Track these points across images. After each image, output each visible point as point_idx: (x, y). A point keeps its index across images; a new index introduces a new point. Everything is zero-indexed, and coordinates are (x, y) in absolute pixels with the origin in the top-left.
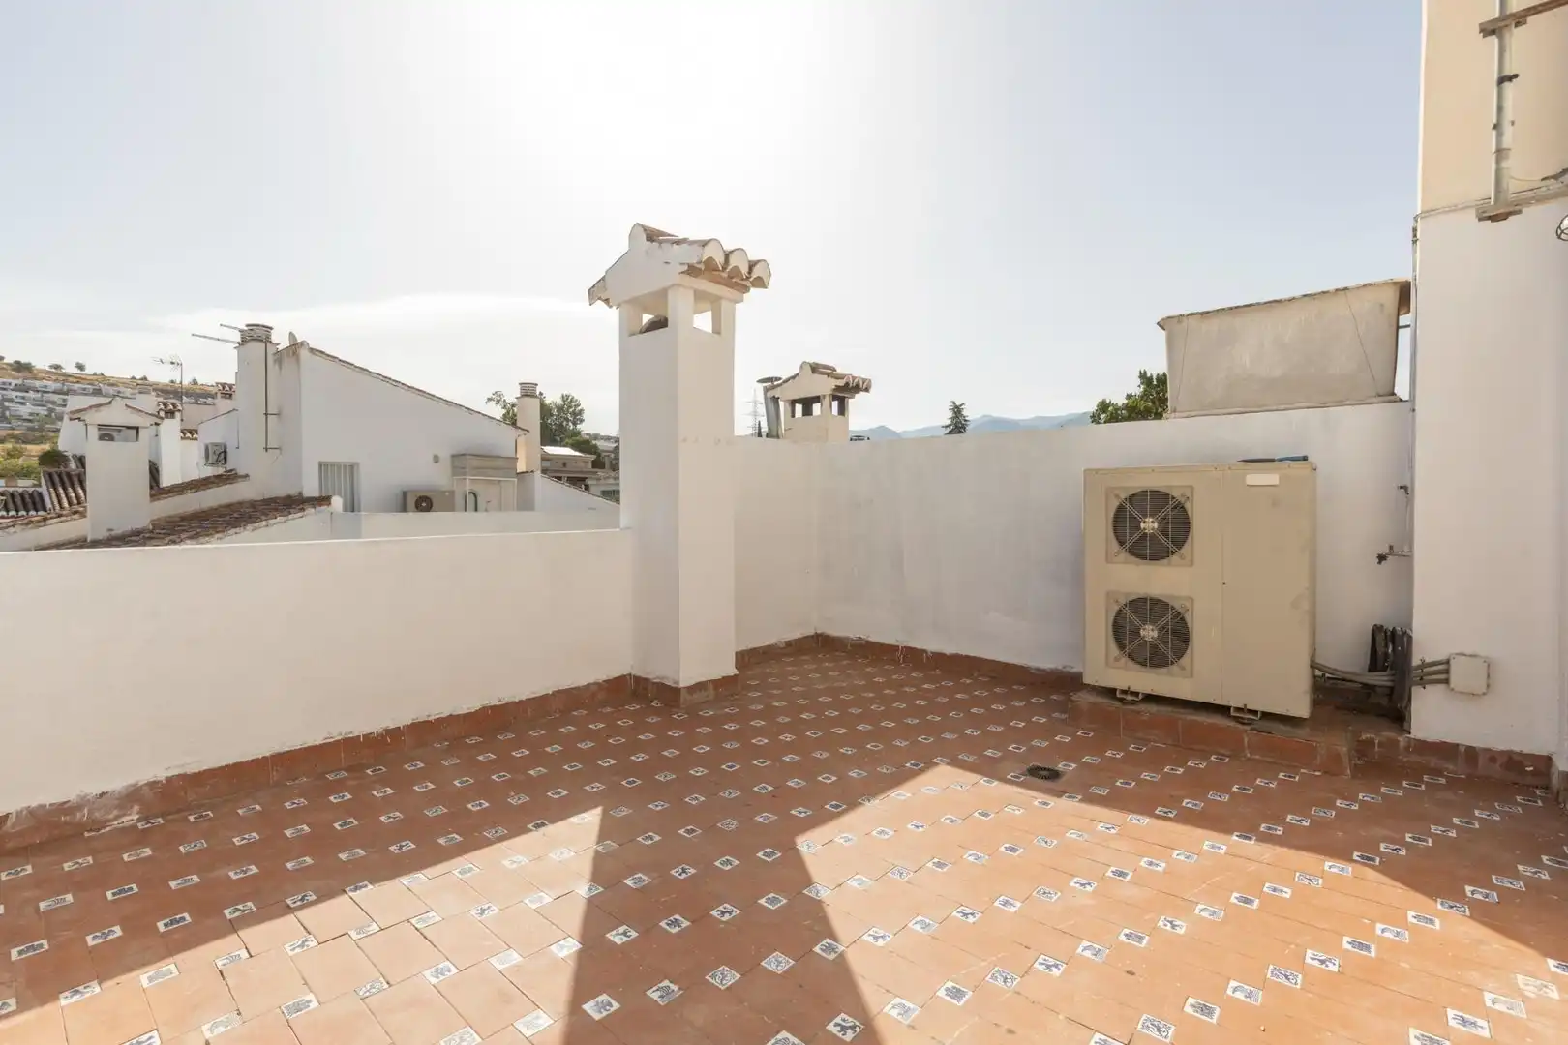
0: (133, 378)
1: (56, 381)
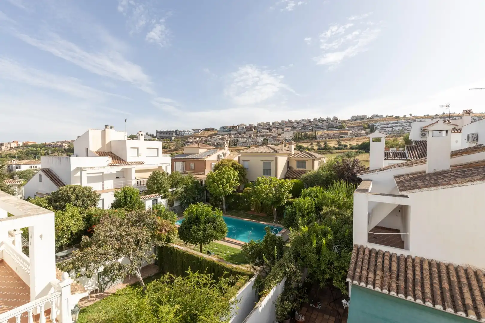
0: (425, 115)
1: (405, 120)
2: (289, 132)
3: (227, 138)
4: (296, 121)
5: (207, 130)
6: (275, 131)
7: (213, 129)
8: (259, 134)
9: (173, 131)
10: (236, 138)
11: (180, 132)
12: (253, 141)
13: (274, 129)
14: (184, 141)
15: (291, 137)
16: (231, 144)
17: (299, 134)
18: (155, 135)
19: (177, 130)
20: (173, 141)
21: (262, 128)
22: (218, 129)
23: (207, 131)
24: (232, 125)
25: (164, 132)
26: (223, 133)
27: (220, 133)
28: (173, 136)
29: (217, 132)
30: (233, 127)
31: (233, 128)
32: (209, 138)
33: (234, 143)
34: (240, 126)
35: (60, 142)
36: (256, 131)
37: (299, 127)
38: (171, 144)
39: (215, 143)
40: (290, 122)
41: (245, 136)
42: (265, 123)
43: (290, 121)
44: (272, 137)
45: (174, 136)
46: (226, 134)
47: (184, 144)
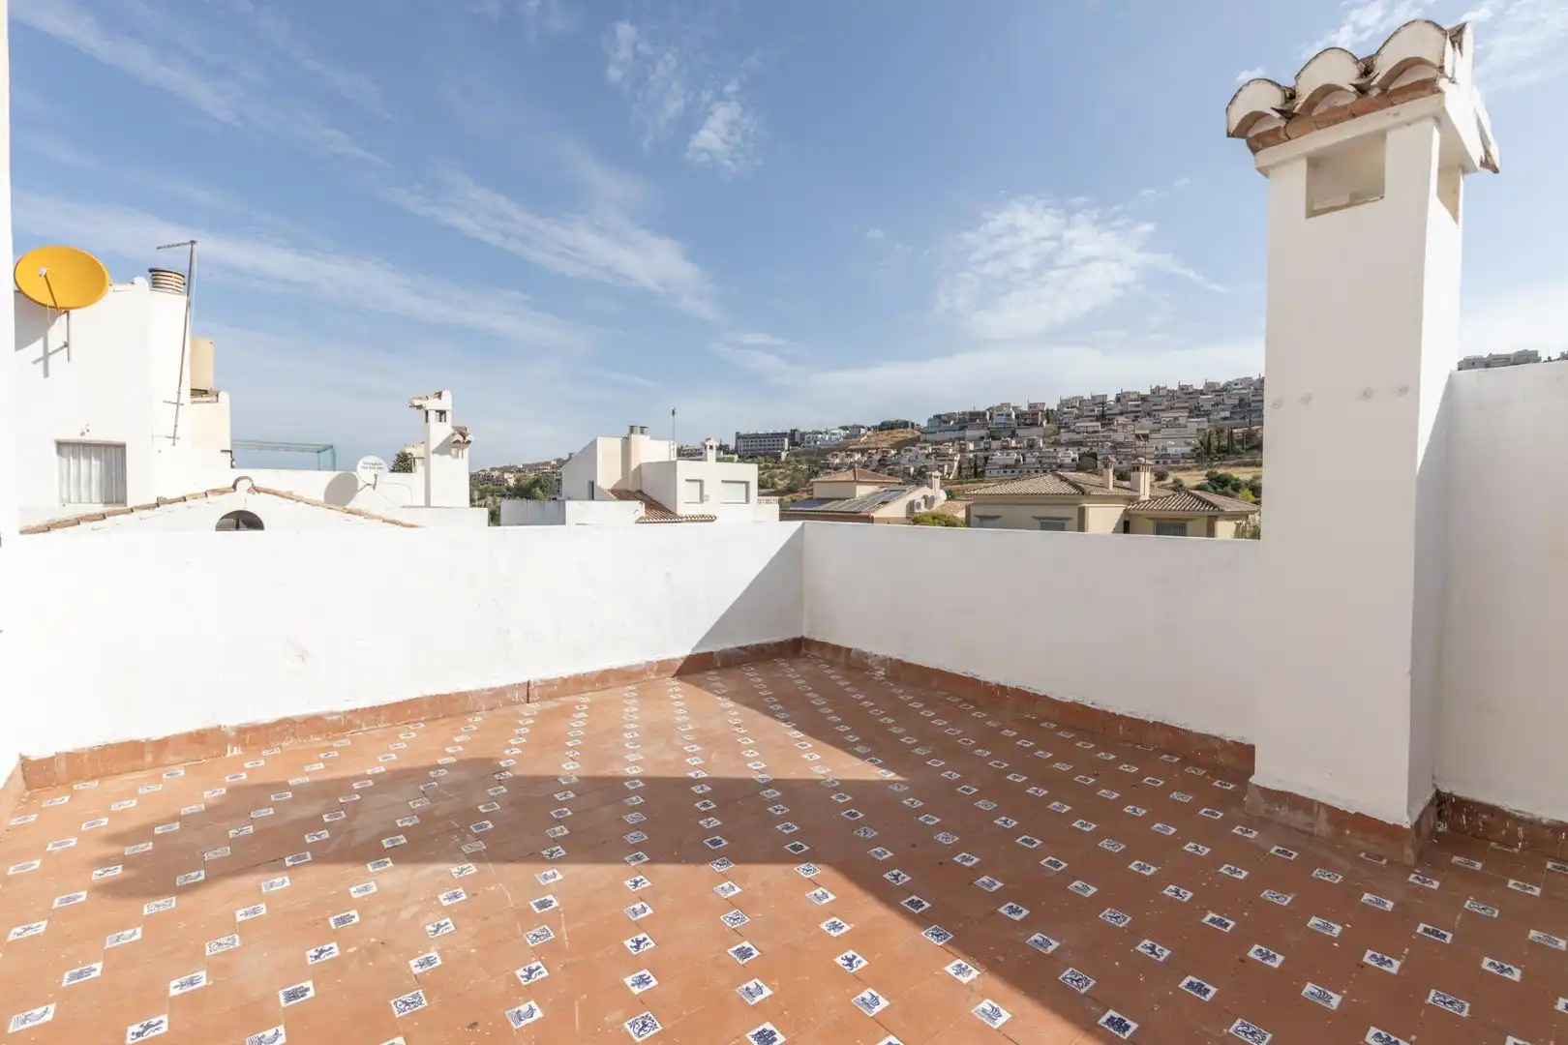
2: (1179, 426)
3: (951, 451)
4: (1211, 388)
5: (886, 427)
6: (1124, 426)
7: (905, 425)
8: (1064, 436)
9: (784, 435)
10: (981, 450)
11: (803, 435)
12: (1040, 461)
13: (1121, 419)
14: (816, 463)
15: (1189, 444)
16: (964, 473)
17: (1219, 432)
18: (732, 446)
19: (795, 430)
20: (782, 463)
21: (1077, 417)
22: (924, 424)
23: (886, 432)
24: (968, 409)
25: (757, 436)
26: (938, 437)
27: (930, 437)
28: (783, 450)
29: (917, 433)
30: (971, 414)
31: (973, 418)
32: (893, 452)
33: (976, 467)
34: (995, 413)
35: (500, 469)
36: (1053, 426)
37: (1223, 410)
38: (778, 471)
39: (912, 470)
40: (1186, 392)
41: (1013, 443)
42: (1087, 396)
43: (1187, 387)
44: (1113, 448)
45: (786, 448)
46: (950, 440)
47: (817, 472)
